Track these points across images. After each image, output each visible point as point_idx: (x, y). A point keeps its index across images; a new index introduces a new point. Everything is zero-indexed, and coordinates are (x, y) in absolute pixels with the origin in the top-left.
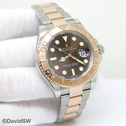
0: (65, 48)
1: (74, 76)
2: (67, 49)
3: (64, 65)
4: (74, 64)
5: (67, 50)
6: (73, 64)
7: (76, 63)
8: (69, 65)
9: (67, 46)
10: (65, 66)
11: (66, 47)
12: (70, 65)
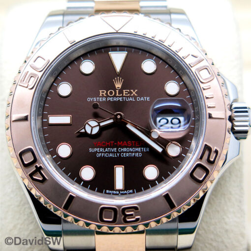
0: (111, 93)
1: (119, 191)
2: (115, 96)
3: (93, 148)
4: (127, 152)
5: (116, 99)
6: (125, 149)
7: (139, 149)
8: (110, 152)
9: (118, 85)
10: (95, 150)
11: (115, 89)
12: (114, 152)
